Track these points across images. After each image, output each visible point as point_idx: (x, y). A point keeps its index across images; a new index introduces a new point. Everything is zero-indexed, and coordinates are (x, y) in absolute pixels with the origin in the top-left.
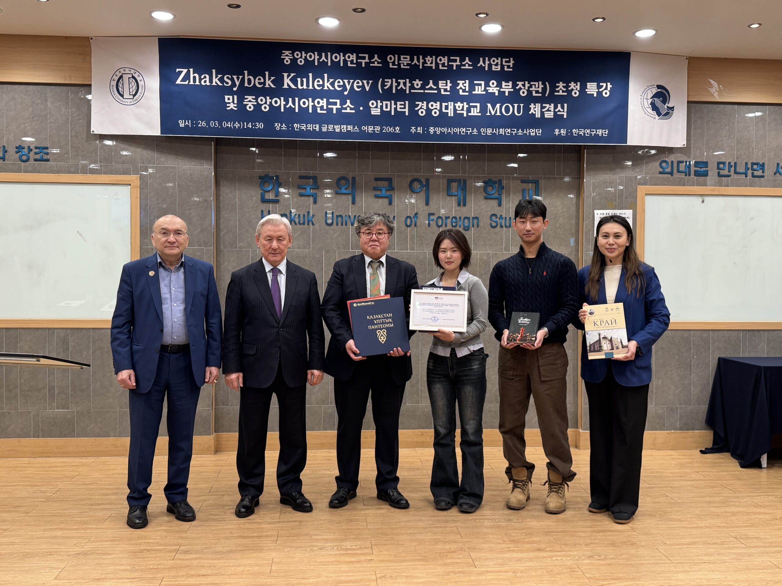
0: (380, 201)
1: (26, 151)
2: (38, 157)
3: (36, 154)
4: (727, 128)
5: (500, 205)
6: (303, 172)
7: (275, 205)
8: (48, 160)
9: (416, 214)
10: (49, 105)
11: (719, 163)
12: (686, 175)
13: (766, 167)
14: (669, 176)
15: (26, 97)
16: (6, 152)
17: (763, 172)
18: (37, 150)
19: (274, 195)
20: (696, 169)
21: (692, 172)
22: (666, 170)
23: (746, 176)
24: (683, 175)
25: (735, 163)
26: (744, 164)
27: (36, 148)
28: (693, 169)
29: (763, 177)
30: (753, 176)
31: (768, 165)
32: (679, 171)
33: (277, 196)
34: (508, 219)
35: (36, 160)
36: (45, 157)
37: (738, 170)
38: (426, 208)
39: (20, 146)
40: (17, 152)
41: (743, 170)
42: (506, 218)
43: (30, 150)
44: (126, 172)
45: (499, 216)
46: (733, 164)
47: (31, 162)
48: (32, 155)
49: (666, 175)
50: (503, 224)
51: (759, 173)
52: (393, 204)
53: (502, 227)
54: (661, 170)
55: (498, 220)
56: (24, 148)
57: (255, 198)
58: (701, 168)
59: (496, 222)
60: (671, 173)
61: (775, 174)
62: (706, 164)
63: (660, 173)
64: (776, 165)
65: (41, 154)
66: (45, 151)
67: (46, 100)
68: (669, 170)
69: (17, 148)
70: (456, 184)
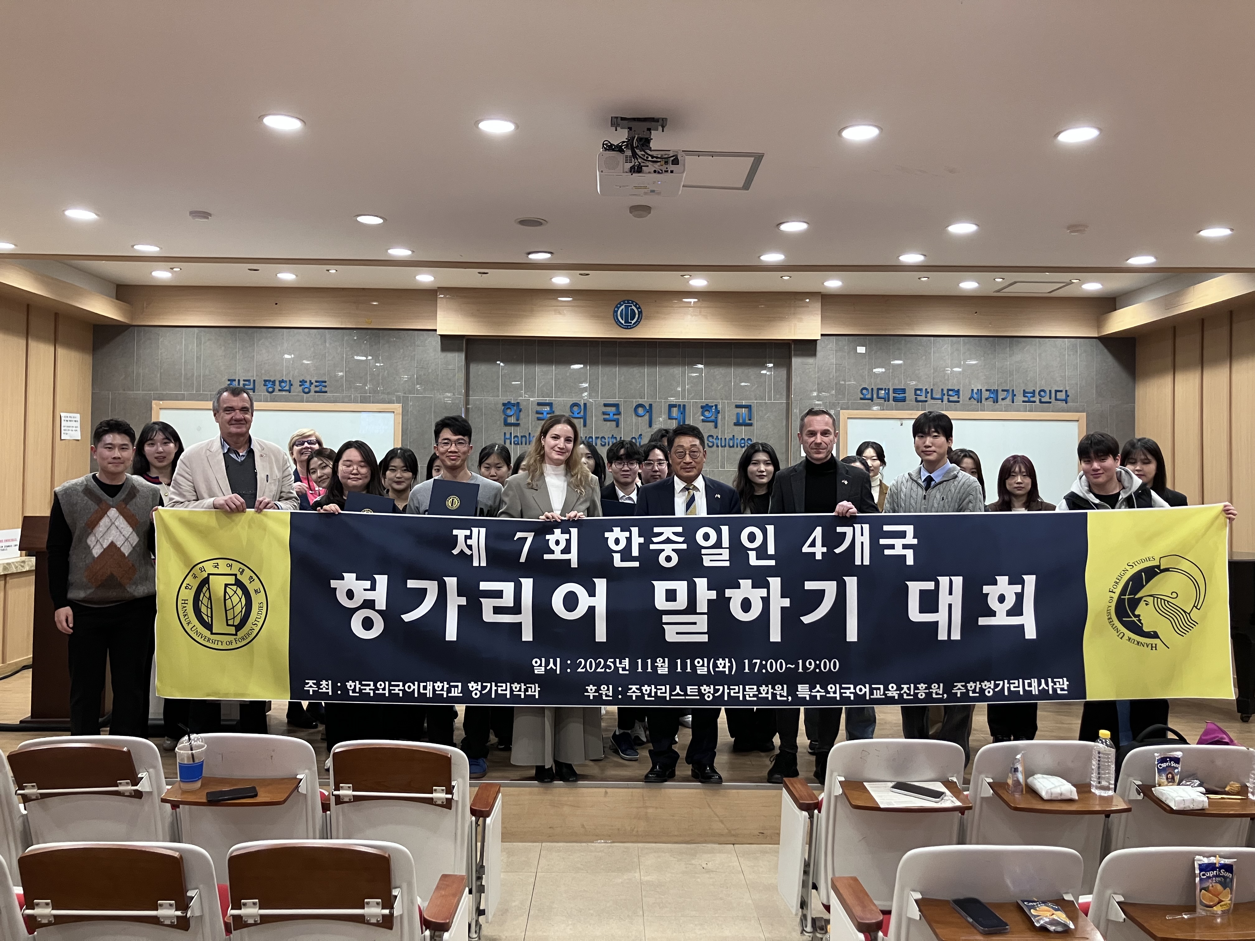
0: (608, 423)
1: (307, 384)
2: (317, 389)
3: (316, 386)
4: (924, 357)
5: (716, 427)
6: (541, 400)
7: (516, 428)
8: (326, 392)
9: (641, 435)
10: (327, 345)
11: (916, 390)
12: (885, 401)
13: (961, 392)
14: (870, 401)
15: (308, 339)
16: (292, 385)
17: (959, 398)
18: (317, 384)
19: (515, 419)
20: (895, 395)
21: (891, 398)
22: (867, 397)
23: (942, 402)
24: (882, 401)
25: (932, 390)
26: (940, 391)
27: (316, 382)
28: (892, 395)
29: (958, 402)
30: (949, 401)
31: (963, 391)
32: (878, 398)
33: (518, 420)
34: (723, 440)
35: (316, 392)
36: (324, 389)
37: (934, 396)
38: (649, 430)
39: (303, 380)
40: (300, 386)
41: (939, 396)
42: (721, 438)
43: (311, 383)
44: (390, 402)
45: (715, 437)
46: (929, 390)
47: (312, 393)
48: (313, 387)
49: (866, 401)
50: (720, 445)
51: (955, 398)
52: (620, 426)
53: (718, 446)
54: (862, 396)
55: (714, 440)
56: (306, 382)
57: (498, 422)
58: (899, 394)
59: (713, 442)
60: (872, 399)
61: (970, 399)
62: (904, 391)
63: (861, 399)
64: (971, 391)
65: (321, 387)
66: (324, 384)
67: (325, 342)
68: (869, 396)
69: (300, 382)
70: (677, 409)
